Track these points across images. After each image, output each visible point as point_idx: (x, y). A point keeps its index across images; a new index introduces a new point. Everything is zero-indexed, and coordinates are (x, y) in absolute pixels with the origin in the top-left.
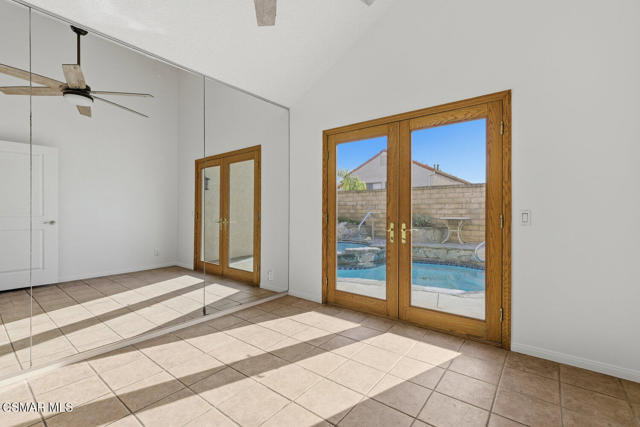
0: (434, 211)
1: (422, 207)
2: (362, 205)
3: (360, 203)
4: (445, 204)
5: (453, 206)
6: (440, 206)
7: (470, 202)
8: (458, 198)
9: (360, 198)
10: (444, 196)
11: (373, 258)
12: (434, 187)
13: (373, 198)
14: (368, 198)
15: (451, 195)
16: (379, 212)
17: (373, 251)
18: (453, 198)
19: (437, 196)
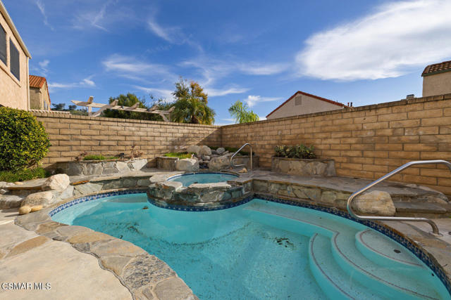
0: (318, 141)
1: (306, 136)
2: (251, 137)
3: (250, 134)
4: (331, 132)
5: (340, 135)
6: (324, 135)
7: (363, 129)
8: (347, 124)
9: (249, 130)
10: (330, 123)
11: (220, 197)
12: (318, 114)
13: (261, 129)
14: (257, 130)
15: (337, 122)
16: (266, 143)
17: (221, 189)
18: (340, 125)
19: (321, 123)
